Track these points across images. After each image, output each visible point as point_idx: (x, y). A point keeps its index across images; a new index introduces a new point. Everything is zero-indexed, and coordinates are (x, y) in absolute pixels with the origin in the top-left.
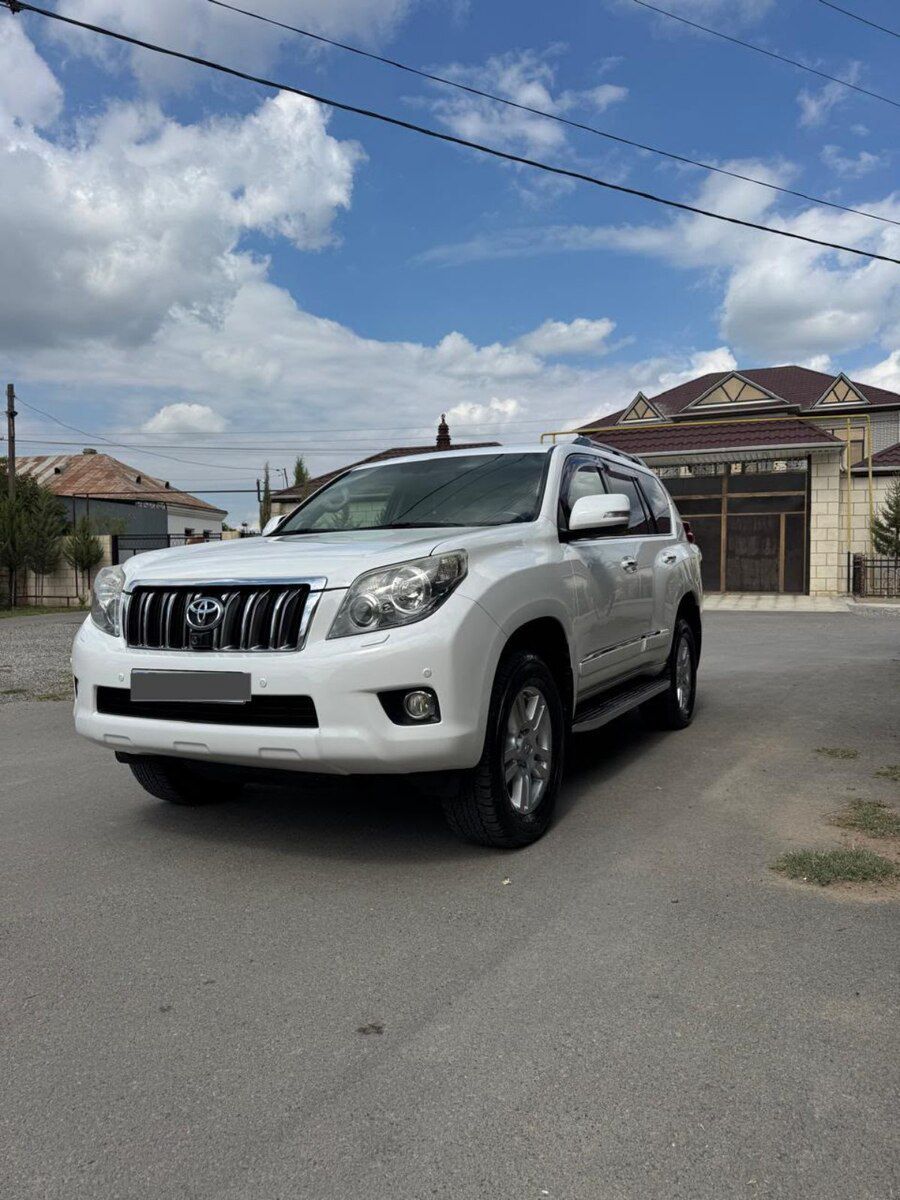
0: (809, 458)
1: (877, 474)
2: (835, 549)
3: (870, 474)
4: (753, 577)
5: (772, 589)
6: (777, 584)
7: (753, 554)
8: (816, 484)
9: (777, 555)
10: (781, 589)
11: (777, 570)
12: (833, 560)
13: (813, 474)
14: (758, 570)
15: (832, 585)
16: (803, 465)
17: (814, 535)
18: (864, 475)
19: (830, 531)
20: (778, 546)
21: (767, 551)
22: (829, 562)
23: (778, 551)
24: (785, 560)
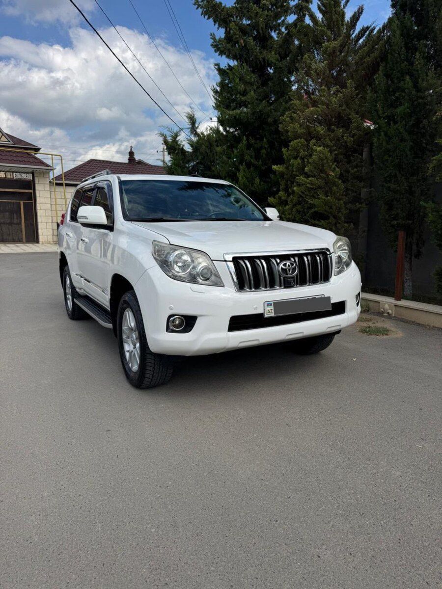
0: (33, 173)
1: (67, 185)
2: (50, 221)
3: (64, 184)
4: (9, 235)
5: (20, 241)
6: (22, 238)
7: (8, 222)
8: (38, 187)
9: (20, 223)
10: (24, 240)
11: (21, 232)
12: (50, 226)
13: (36, 182)
14: (11, 231)
15: (50, 238)
16: (30, 177)
17: (39, 213)
18: (61, 185)
19: (47, 211)
20: (21, 218)
21: (15, 221)
22: (48, 227)
23: (21, 221)
24: (25, 226)
